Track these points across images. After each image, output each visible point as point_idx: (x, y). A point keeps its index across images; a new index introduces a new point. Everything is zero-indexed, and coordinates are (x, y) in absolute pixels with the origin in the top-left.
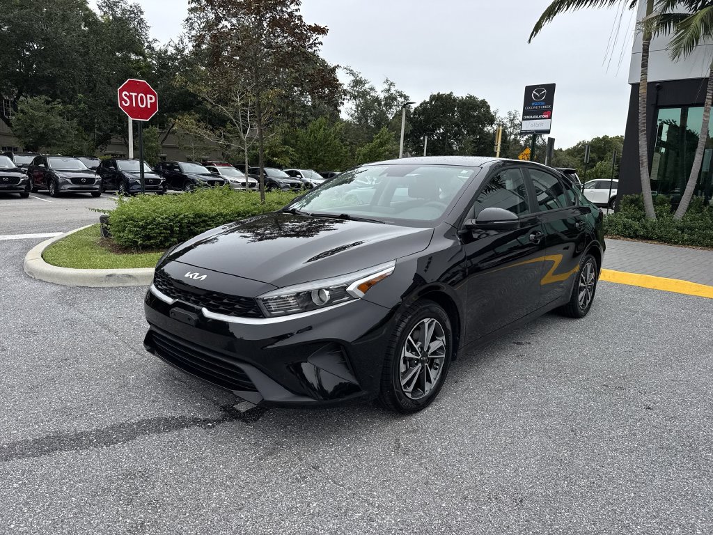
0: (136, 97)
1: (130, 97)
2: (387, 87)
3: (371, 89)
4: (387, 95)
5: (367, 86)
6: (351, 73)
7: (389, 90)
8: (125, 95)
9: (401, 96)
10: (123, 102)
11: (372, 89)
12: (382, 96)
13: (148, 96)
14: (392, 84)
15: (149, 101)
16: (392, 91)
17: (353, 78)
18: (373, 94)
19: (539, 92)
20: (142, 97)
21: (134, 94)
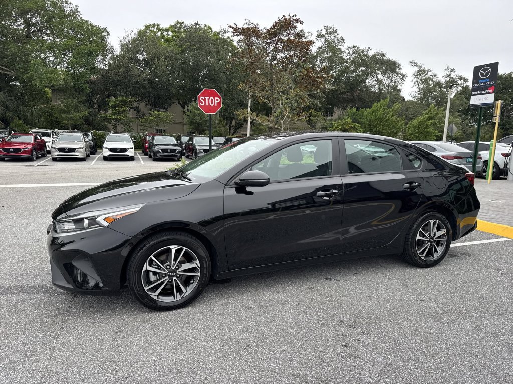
0: (209, 100)
1: (205, 100)
2: (448, 73)
3: (433, 76)
4: (448, 79)
5: (430, 74)
6: (416, 65)
7: (450, 75)
8: (202, 99)
9: (461, 79)
10: (201, 104)
11: (435, 76)
12: (443, 81)
13: (216, 98)
14: (453, 70)
15: (216, 102)
16: (453, 75)
17: (416, 69)
18: (435, 80)
19: (484, 71)
20: (212, 100)
21: (207, 98)
